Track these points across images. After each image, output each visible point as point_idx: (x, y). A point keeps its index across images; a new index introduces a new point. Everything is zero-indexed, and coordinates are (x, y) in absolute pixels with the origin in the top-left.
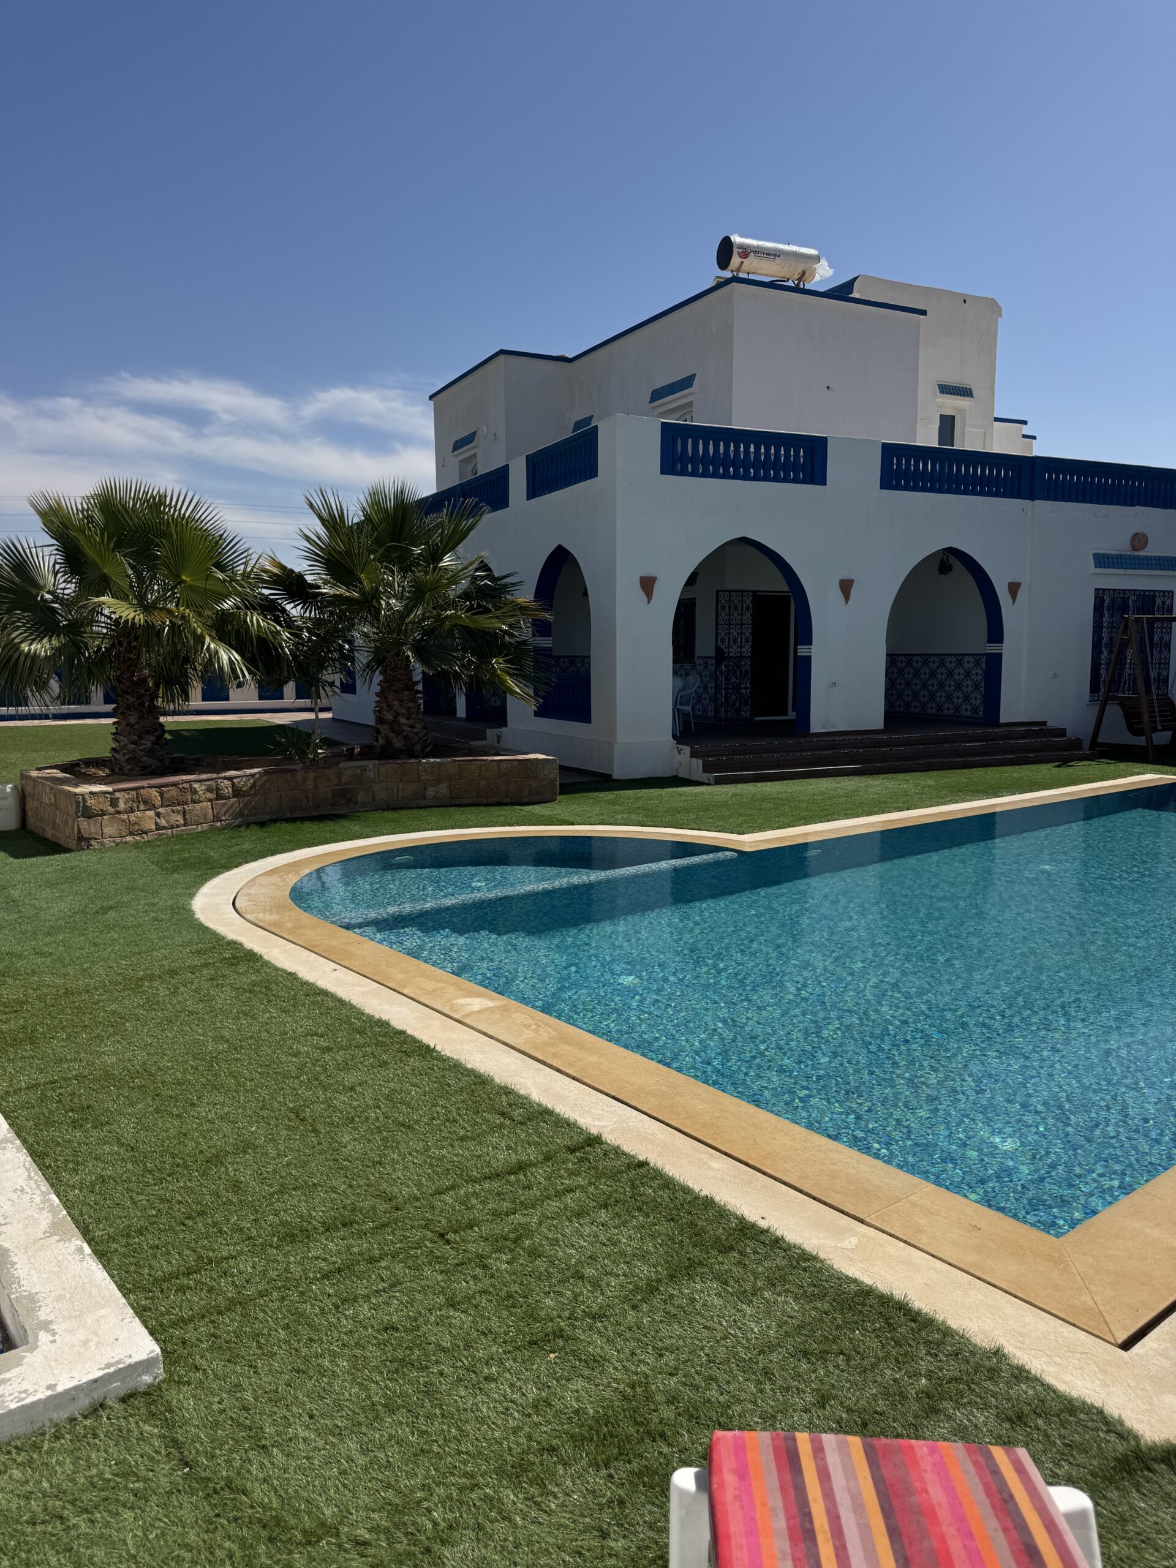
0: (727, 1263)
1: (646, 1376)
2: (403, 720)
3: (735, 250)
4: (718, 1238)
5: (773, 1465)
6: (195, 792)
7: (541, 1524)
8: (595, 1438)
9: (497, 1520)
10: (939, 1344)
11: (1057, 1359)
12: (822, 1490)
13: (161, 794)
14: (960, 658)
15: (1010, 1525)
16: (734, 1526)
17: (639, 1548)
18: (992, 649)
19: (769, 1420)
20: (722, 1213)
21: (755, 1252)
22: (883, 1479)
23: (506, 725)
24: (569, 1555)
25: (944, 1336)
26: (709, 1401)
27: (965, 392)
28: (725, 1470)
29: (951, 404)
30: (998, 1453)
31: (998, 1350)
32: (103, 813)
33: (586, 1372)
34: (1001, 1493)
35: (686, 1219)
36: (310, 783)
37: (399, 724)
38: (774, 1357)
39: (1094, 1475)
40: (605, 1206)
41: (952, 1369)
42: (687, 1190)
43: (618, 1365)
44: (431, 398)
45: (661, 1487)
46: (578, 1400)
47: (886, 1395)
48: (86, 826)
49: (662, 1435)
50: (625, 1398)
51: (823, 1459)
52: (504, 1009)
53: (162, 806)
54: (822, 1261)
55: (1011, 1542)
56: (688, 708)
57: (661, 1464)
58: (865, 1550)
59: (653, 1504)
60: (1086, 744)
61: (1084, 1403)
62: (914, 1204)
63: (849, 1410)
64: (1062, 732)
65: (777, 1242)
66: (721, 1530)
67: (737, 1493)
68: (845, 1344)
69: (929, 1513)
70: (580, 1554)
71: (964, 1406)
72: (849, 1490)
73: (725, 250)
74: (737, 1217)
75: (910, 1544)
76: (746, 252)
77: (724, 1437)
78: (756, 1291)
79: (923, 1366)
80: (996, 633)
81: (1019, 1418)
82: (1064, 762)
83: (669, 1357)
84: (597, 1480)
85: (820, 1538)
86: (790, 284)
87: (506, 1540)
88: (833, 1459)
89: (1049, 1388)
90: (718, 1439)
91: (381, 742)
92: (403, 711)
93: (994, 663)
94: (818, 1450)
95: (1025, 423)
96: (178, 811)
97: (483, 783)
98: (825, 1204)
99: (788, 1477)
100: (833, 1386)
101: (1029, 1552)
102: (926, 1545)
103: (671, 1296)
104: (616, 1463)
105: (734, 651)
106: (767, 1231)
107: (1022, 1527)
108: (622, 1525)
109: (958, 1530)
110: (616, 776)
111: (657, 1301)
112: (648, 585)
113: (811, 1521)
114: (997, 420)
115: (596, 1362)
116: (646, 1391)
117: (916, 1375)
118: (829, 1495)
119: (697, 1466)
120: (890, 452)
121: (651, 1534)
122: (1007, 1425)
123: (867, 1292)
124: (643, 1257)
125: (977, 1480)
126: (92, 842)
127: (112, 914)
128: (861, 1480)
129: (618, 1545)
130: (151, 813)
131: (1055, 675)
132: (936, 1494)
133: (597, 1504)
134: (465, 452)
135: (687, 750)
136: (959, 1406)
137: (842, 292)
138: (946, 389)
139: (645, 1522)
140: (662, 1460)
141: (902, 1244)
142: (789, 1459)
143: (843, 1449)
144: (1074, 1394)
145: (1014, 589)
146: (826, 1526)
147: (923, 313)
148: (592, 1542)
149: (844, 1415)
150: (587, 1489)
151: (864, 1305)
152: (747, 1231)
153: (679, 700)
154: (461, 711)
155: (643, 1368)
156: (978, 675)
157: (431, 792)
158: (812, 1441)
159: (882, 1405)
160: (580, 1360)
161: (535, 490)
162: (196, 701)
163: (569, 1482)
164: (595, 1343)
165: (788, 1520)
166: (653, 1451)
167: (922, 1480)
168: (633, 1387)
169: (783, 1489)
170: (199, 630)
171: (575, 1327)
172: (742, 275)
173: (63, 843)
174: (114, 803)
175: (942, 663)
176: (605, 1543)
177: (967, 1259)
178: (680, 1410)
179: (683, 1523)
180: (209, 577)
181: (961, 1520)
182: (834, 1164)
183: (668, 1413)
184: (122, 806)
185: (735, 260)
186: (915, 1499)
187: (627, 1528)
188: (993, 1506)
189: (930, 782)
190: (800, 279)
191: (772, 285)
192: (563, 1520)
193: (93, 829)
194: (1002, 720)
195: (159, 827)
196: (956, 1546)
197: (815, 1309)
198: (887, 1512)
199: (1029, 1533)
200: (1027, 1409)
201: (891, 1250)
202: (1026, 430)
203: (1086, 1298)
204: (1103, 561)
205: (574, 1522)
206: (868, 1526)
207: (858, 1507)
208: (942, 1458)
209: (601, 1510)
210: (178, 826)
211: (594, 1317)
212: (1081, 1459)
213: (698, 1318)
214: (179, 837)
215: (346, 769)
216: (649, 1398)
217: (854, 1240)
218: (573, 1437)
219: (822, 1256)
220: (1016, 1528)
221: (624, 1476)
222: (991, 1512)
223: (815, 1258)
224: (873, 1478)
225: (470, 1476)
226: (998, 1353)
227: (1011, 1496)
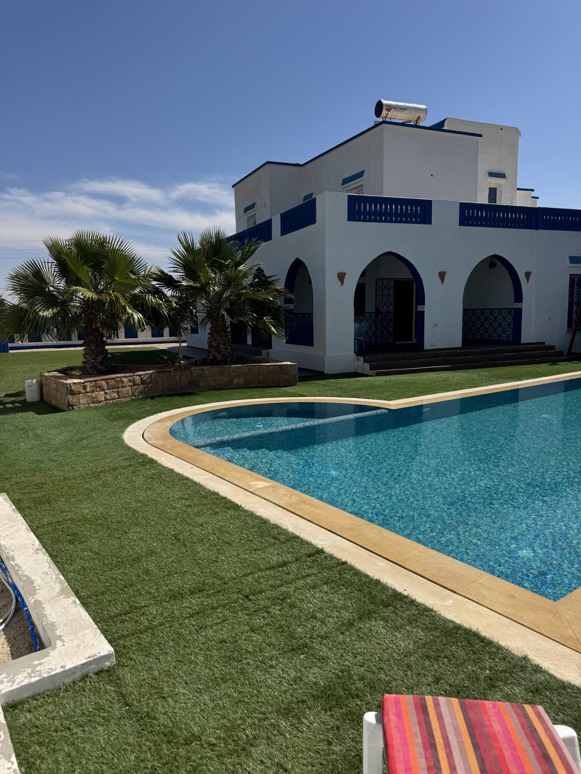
0: (388, 612)
1: (349, 667)
2: (221, 346)
3: (384, 107)
4: (383, 600)
5: (414, 712)
6: (123, 382)
7: (299, 737)
8: (324, 696)
9: (277, 735)
10: (495, 653)
11: (556, 662)
12: (439, 724)
13: (107, 384)
14: (500, 310)
15: (535, 743)
16: (396, 740)
17: (347, 750)
18: (517, 305)
19: (410, 690)
20: (385, 588)
21: (401, 607)
22: (469, 719)
23: (271, 348)
24: (313, 753)
25: (498, 649)
26: (380, 679)
27: (502, 176)
28: (390, 713)
29: (495, 182)
30: (528, 707)
31: (525, 657)
32: (80, 393)
33: (319, 665)
34: (530, 728)
35: (366, 590)
36: (178, 378)
37: (220, 348)
38: (412, 659)
39: (576, 720)
40: (326, 583)
41: (502, 666)
42: (367, 576)
43: (334, 661)
44: (233, 186)
45: (358, 721)
46: (315, 678)
47: (469, 678)
48: (71, 399)
49: (357, 696)
50: (339, 677)
51: (439, 709)
52: (274, 487)
53: (108, 389)
54: (435, 612)
55: (535, 752)
56: (362, 338)
57: (357, 710)
58: (461, 754)
59: (354, 729)
60: (565, 353)
61: (570, 684)
62: (481, 584)
63: (450, 685)
64: (553, 348)
65: (412, 602)
66: (389, 743)
67: (397, 724)
68: (448, 653)
69: (493, 736)
70: (318, 753)
71: (509, 684)
72: (453, 724)
73: (379, 107)
74: (392, 589)
75: (484, 752)
76: (389, 108)
77: (389, 697)
78: (402, 626)
79: (487, 664)
80: (519, 297)
81: (537, 691)
82: (554, 362)
83: (359, 658)
84: (324, 717)
85: (439, 747)
86: (412, 123)
87: (282, 745)
88: (444, 709)
89: (552, 676)
90: (386, 698)
91: (211, 357)
92: (222, 342)
93: (518, 313)
94: (437, 705)
95: (533, 190)
96: (115, 392)
97: (261, 376)
98: (436, 583)
99: (422, 717)
100: (442, 673)
101: (545, 758)
102: (492, 752)
103: (360, 628)
104: (335, 709)
105: (385, 309)
106: (407, 597)
107: (541, 745)
108: (339, 739)
109: (509, 745)
110: (326, 372)
111: (353, 630)
112: (341, 277)
113: (434, 739)
114: (518, 189)
115: (324, 660)
116: (349, 674)
117: (484, 668)
118: (442, 727)
119: (375, 711)
120: (463, 206)
121: (352, 744)
122: (531, 694)
123: (458, 628)
124: (346, 608)
125: (518, 721)
126: (75, 407)
127: (85, 442)
128: (458, 719)
129: (337, 749)
130: (102, 393)
131: (549, 319)
132: (497, 727)
133: (326, 729)
134: (250, 213)
135: (362, 359)
136: (506, 684)
137: (439, 127)
138: (492, 175)
139: (350, 738)
140: (357, 708)
141: (475, 604)
142: (422, 709)
143: (449, 704)
144: (565, 679)
145: (528, 275)
146: (442, 742)
147: (480, 136)
148: (324, 747)
149: (448, 688)
150: (321, 721)
151: (457, 633)
152: (397, 596)
153: (357, 334)
154: (249, 341)
155: (347, 663)
156: (510, 319)
157: (235, 381)
158: (434, 700)
159: (467, 683)
160: (316, 658)
161: (285, 231)
162: (122, 338)
163: (312, 718)
164: (323, 651)
165: (422, 739)
166: (353, 704)
167: (490, 720)
168: (342, 672)
169: (419, 723)
170: (123, 304)
171: (313, 643)
172: (387, 120)
173: (61, 407)
174: (85, 388)
175: (491, 313)
176: (330, 747)
177: (509, 612)
178: (366, 684)
179: (369, 739)
180: (128, 277)
181: (510, 741)
182: (441, 564)
183: (360, 685)
184: (88, 389)
185: (384, 112)
186: (486, 730)
187: (341, 741)
188: (526, 734)
189: (486, 373)
190: (417, 121)
191: (403, 124)
192: (309, 736)
193: (75, 401)
194: (522, 342)
195: (106, 399)
196: (507, 753)
197: (432, 635)
198: (472, 736)
199: (545, 748)
200: (540, 686)
201: (470, 607)
202: (534, 194)
203: (570, 632)
204: (574, 260)
205: (315, 737)
206: (463, 742)
207: (458, 733)
208: (499, 710)
209: (328, 731)
210: (115, 399)
211: (322, 637)
212: (569, 711)
213: (374, 639)
214: (116, 404)
215: (194, 370)
216: (350, 677)
217: (451, 602)
218: (313, 696)
219: (435, 609)
220: (538, 745)
221: (339, 715)
222: (525, 737)
223: (432, 610)
224: (465, 719)
225: (264, 713)
226: (525, 658)
227: (535, 730)
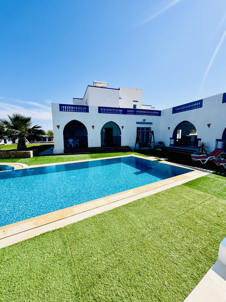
2: (20, 145)
27: (137, 102)
29: (135, 103)
76: (96, 83)
80: (120, 133)
95: (152, 106)
97: (20, 155)
110: (54, 153)
112: (58, 126)
120: (99, 108)
131: (130, 139)
138: (134, 101)
145: (123, 127)
147: (119, 90)
157: (12, 156)
191: (101, 87)
194: (121, 146)
204: (138, 123)
